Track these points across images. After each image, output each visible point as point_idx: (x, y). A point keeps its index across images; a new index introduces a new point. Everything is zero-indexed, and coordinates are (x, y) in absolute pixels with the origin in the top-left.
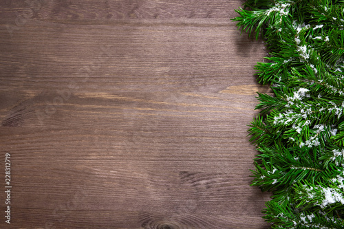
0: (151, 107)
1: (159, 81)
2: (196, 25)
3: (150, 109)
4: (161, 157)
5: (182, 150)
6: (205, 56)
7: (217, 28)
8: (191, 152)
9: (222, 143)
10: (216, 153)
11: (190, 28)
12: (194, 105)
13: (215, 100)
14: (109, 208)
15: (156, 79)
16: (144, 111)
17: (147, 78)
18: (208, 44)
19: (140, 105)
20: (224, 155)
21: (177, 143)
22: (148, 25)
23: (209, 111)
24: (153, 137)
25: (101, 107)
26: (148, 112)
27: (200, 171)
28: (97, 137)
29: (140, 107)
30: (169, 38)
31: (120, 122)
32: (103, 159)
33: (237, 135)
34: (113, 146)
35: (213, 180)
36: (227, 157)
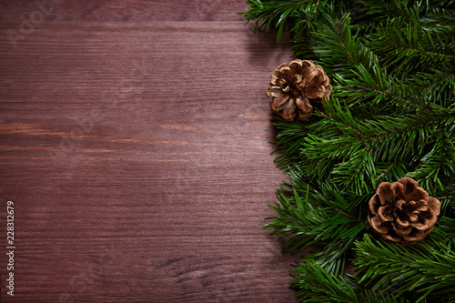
0: (107, 148)
1: (125, 106)
2: (190, 30)
3: (105, 151)
4: (120, 230)
5: (160, 217)
6: (203, 71)
7: (223, 35)
8: (175, 220)
9: (232, 203)
10: (221, 222)
11: (179, 33)
12: (184, 143)
15: (120, 104)
16: (94, 155)
18: (208, 54)
19: (88, 144)
20: (236, 224)
21: (151, 205)
22: (112, 30)
23: (208, 152)
24: (108, 196)
25: (17, 148)
26: (102, 155)
27: (191, 253)
29: (88, 148)
30: (145, 47)
31: (49, 172)
33: (258, 190)
34: (31, 215)
35: (215, 269)
36: (242, 228)
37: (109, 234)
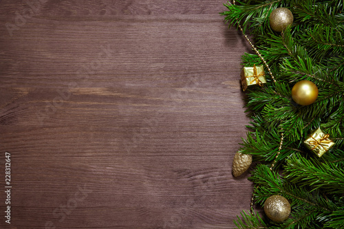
0: (146, 103)
2: (191, 21)
3: (145, 105)
4: (158, 152)
5: (178, 145)
6: (199, 52)
7: (211, 24)
8: (187, 147)
9: (218, 137)
10: (212, 148)
11: (184, 24)
12: (189, 100)
13: (210, 95)
14: (106, 204)
15: (151, 75)
16: (139, 107)
17: (142, 74)
18: (203, 40)
19: (135, 101)
20: (220, 149)
21: (173, 138)
22: (142, 21)
23: (204, 106)
25: (95, 103)
26: (144, 108)
28: (92, 134)
29: (135, 103)
30: (163, 34)
31: (115, 118)
32: (99, 156)
33: (232, 130)
34: (109, 143)
35: (209, 174)
36: (223, 152)
37: (151, 154)
